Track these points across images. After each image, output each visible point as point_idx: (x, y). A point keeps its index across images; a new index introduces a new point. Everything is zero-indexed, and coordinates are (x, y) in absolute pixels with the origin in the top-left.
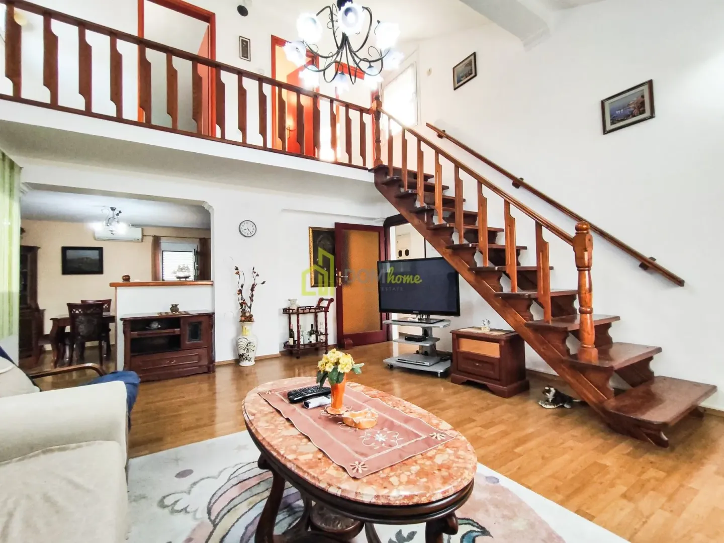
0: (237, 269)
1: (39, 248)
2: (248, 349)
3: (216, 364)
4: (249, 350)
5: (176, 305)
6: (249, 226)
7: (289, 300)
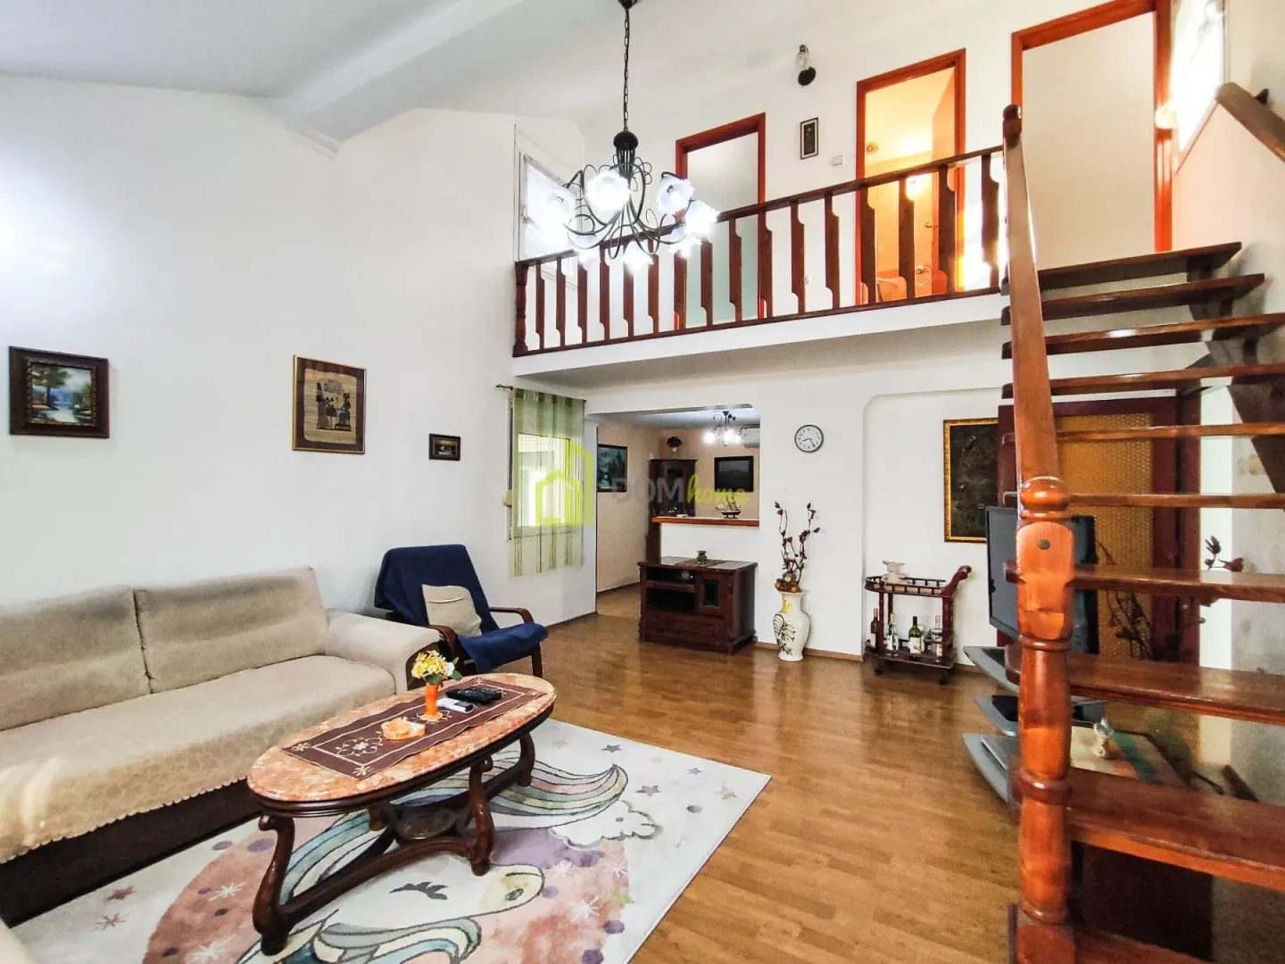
0: (777, 506)
1: (696, 460)
2: (783, 634)
3: (757, 645)
4: (786, 636)
5: (705, 552)
6: (813, 434)
7: (885, 563)
